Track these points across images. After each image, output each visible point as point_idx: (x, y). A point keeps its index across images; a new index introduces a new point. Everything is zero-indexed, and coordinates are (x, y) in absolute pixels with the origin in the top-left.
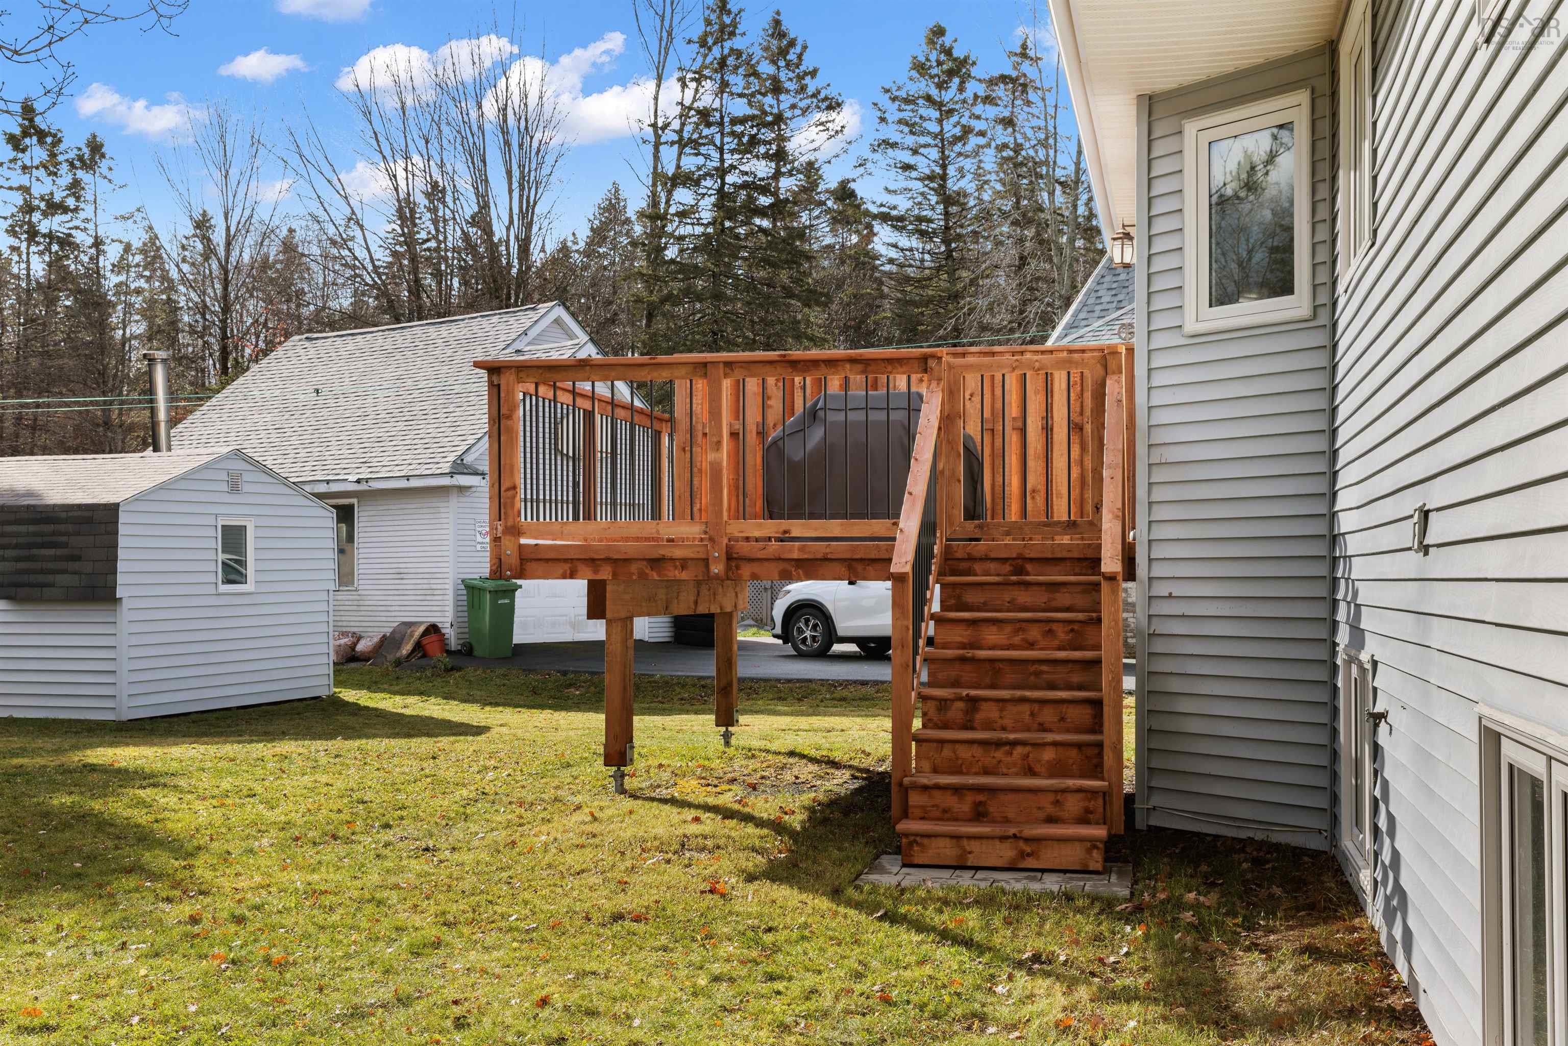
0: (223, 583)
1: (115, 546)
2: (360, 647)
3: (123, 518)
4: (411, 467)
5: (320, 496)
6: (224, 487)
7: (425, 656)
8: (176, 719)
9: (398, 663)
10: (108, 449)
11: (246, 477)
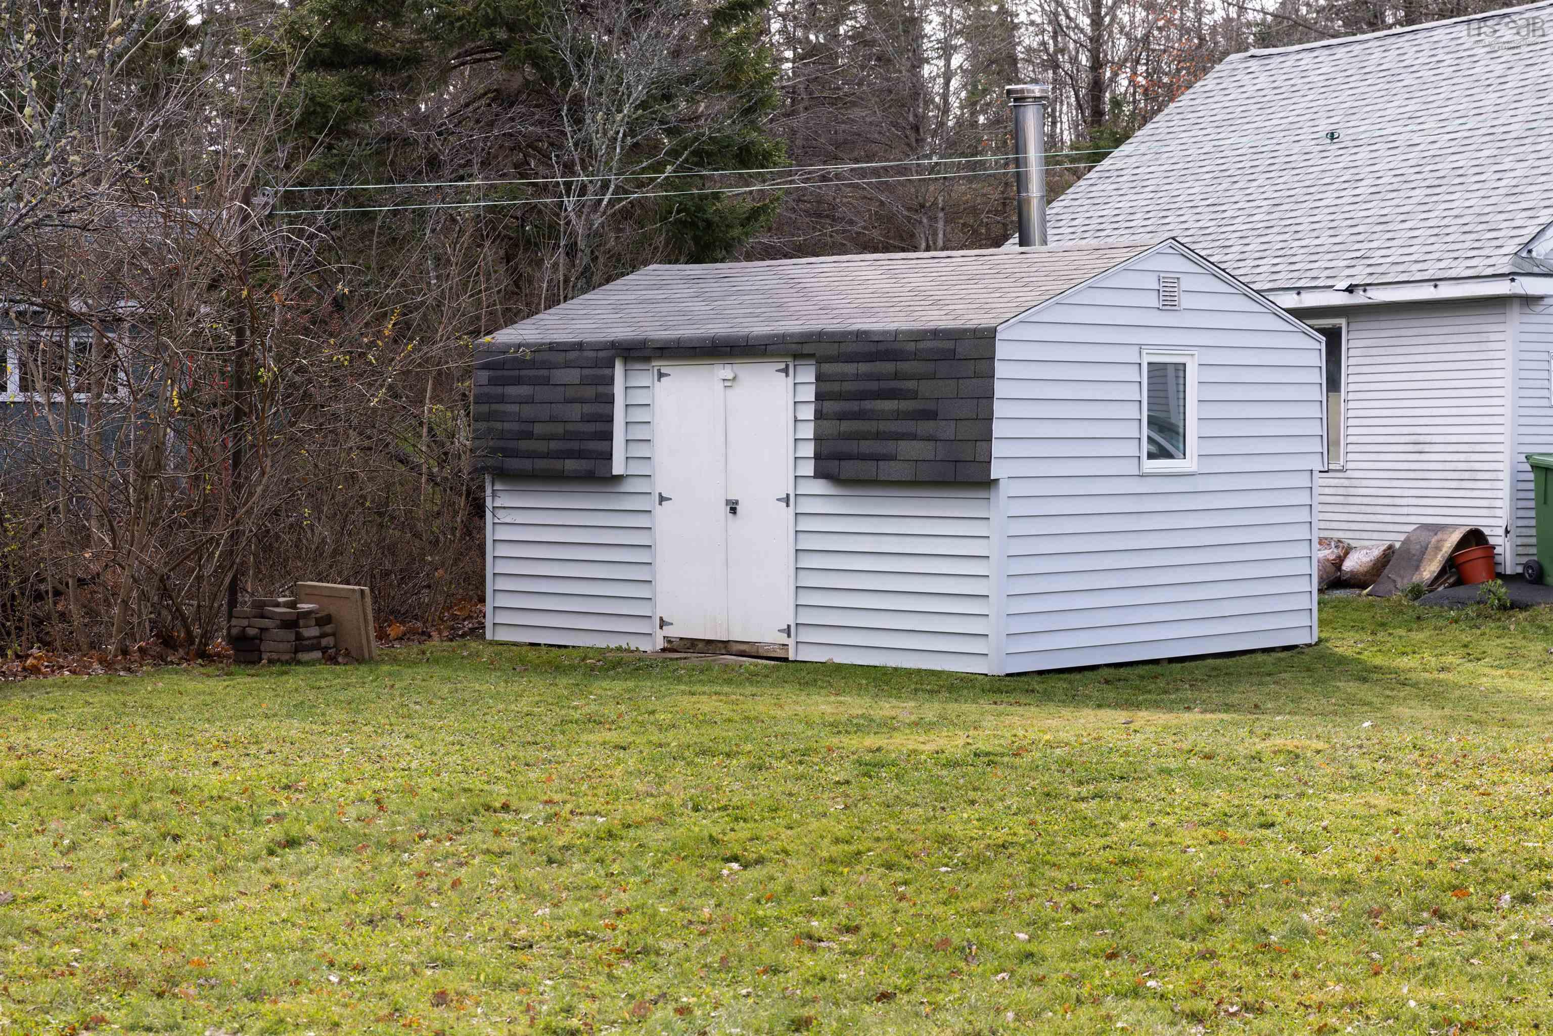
0: (1151, 456)
1: (989, 397)
2: (1349, 565)
3: (1002, 351)
4: (1442, 265)
5: (1300, 314)
6: (1152, 300)
7: (1460, 582)
8: (1078, 676)
9: (1416, 592)
10: (923, 245)
11: (1186, 283)
